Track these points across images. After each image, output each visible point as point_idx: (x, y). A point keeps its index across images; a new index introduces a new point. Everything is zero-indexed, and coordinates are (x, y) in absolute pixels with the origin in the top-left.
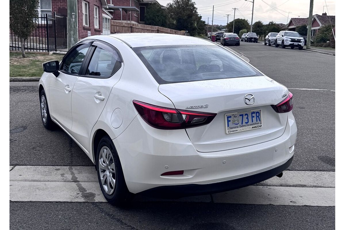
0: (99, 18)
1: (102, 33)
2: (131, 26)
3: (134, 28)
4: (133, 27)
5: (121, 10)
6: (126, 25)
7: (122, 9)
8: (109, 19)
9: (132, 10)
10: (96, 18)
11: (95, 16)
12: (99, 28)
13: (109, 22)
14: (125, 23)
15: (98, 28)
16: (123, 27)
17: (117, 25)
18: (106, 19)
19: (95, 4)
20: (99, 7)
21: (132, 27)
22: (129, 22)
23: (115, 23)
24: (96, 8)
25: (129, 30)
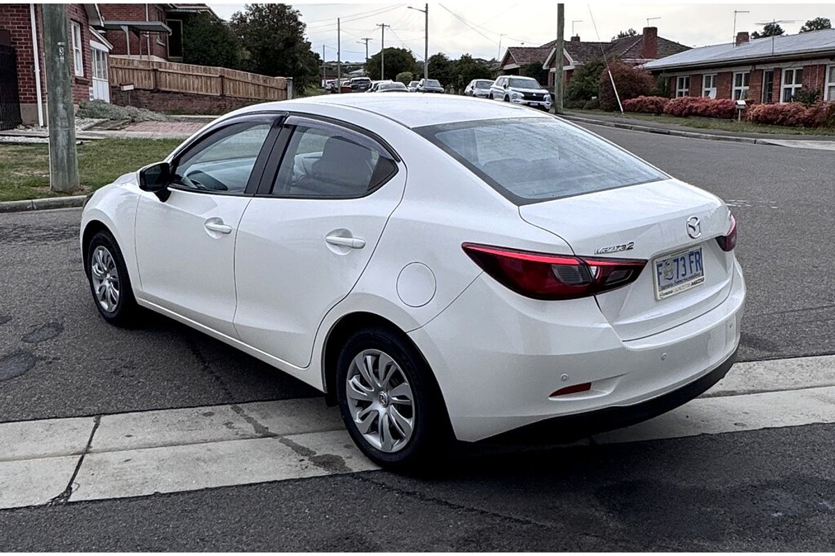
0: (83, 51)
1: (92, 86)
2: (155, 68)
3: (162, 72)
4: (160, 70)
5: (126, 29)
6: (141, 67)
7: (129, 26)
8: (103, 53)
9: (151, 29)
10: (77, 50)
11: (74, 48)
12: (85, 76)
13: (104, 59)
14: (140, 62)
15: (82, 75)
16: (135, 71)
17: (120, 66)
18: (98, 51)
19: (75, 17)
20: (81, 25)
21: (157, 70)
22: (145, 58)
23: (115, 62)
24: (75, 27)
25: (149, 78)
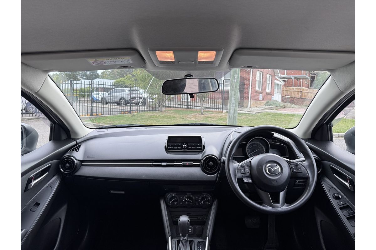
0: (271, 84)
1: (273, 95)
2: (301, 91)
3: (303, 92)
4: (303, 91)
5: (293, 78)
6: (296, 90)
7: (294, 77)
8: (280, 85)
9: (303, 78)
10: (269, 84)
11: (268, 82)
12: (271, 92)
13: (280, 88)
14: (296, 89)
15: (270, 92)
16: (294, 92)
17: (289, 90)
18: (278, 84)
19: (268, 73)
20: (272, 75)
21: (302, 91)
22: (299, 88)
23: (287, 89)
24: (269, 76)
25: (299, 94)
